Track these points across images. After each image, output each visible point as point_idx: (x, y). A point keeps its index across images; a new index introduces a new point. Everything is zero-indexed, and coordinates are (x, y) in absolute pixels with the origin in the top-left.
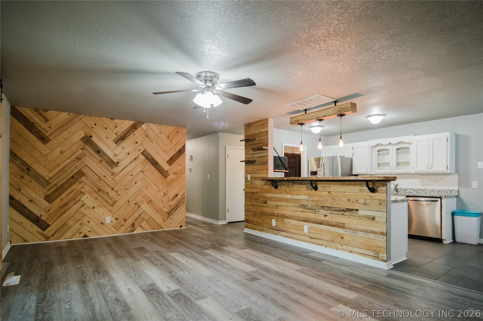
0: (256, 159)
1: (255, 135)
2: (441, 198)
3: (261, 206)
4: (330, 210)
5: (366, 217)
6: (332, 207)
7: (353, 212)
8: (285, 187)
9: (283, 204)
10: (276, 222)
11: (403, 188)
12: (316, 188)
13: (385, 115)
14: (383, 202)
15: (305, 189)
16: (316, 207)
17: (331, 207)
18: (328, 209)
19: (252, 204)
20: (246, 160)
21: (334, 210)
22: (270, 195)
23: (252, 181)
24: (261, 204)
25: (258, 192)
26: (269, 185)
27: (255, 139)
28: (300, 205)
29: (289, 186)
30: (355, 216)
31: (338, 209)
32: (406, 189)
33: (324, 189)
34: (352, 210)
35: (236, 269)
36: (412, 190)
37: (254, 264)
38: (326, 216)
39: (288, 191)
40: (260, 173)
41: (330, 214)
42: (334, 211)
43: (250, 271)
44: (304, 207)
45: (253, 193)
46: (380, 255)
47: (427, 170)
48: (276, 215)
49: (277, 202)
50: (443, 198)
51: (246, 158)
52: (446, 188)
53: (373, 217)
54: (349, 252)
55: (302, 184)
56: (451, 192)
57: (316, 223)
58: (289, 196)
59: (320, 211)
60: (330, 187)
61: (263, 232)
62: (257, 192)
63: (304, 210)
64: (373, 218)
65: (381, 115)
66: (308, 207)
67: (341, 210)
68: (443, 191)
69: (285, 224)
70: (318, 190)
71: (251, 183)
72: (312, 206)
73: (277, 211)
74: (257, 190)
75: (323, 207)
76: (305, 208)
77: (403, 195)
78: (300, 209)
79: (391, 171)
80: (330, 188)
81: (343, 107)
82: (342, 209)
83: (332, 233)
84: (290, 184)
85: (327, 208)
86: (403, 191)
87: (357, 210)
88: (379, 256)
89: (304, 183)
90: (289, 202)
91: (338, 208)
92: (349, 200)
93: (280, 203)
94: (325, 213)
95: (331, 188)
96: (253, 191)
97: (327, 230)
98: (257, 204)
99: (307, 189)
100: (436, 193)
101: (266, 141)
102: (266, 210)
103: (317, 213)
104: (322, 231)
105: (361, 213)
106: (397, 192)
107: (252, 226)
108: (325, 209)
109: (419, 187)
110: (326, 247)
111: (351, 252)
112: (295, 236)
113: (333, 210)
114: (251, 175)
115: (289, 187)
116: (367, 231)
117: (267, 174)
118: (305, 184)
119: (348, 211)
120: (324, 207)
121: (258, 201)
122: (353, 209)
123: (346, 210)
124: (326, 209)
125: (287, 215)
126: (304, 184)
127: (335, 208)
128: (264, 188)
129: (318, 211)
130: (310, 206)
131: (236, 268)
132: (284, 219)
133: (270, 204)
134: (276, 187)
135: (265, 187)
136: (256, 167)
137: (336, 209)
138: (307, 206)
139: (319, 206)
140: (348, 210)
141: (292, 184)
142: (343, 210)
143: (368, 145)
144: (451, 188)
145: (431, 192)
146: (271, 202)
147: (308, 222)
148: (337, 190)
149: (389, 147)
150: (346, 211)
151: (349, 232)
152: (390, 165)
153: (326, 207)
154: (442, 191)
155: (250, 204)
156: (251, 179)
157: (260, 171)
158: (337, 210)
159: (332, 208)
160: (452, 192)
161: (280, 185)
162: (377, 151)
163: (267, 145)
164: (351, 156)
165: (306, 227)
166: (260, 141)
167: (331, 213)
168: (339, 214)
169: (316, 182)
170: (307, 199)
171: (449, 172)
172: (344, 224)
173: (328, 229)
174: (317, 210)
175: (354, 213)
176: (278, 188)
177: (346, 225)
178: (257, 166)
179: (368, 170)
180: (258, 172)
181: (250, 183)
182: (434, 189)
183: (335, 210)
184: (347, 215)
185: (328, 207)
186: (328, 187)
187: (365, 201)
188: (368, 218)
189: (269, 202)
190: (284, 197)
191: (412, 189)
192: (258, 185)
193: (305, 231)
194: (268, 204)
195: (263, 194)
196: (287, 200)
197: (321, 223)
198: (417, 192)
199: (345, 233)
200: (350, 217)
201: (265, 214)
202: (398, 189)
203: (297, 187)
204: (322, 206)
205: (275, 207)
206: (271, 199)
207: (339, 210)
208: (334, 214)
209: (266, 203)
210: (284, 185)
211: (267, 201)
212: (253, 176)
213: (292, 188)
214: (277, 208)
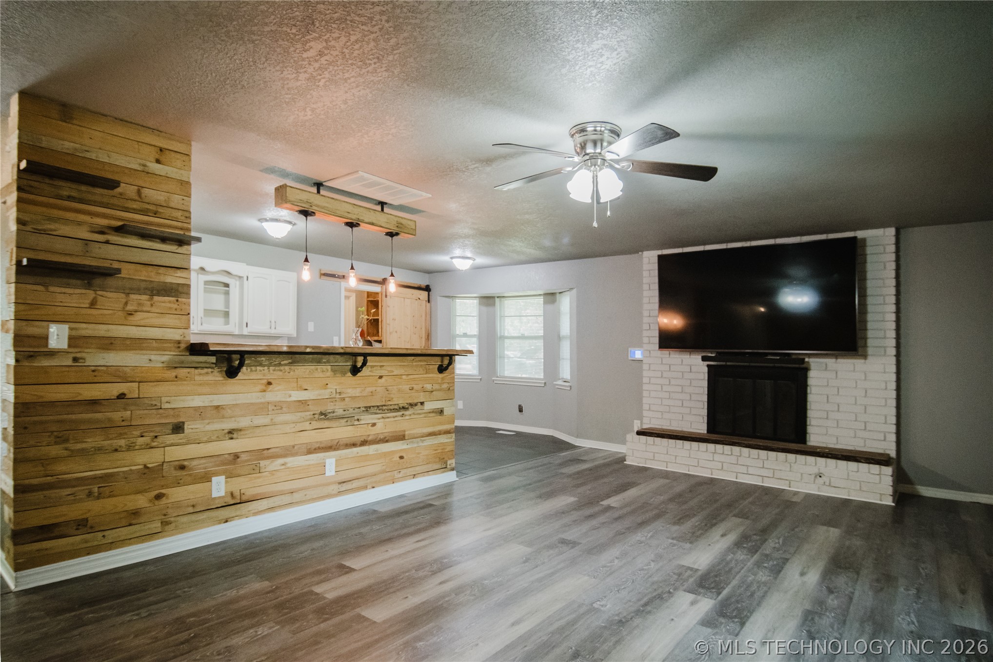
4: (381, 411)
5: (433, 412)
6: (385, 405)
8: (266, 371)
9: (259, 420)
10: (226, 482)
12: (354, 371)
13: (294, 224)
14: (451, 385)
15: (329, 373)
16: (354, 411)
17: (382, 406)
18: (378, 411)
19: (80, 450)
21: (388, 410)
22: (196, 401)
23: (78, 355)
24: (146, 439)
25: (128, 396)
26: (198, 368)
28: (313, 414)
29: (282, 368)
30: (420, 414)
31: (396, 407)
33: (370, 371)
34: (416, 405)
38: (374, 425)
39: (275, 383)
40: (142, 323)
41: (382, 420)
42: (389, 411)
44: (326, 416)
45: (93, 403)
46: (449, 462)
48: (228, 458)
49: (233, 419)
53: (441, 409)
54: (410, 479)
55: (319, 362)
57: (354, 445)
58: (278, 396)
59: (362, 417)
60: (383, 366)
61: (163, 537)
62: (122, 396)
63: (326, 424)
64: (441, 412)
65: (290, 223)
66: (334, 414)
67: (400, 408)
69: (263, 476)
70: (358, 375)
71: (75, 360)
72: (345, 411)
73: (233, 448)
74: (115, 389)
75: (367, 409)
76: (328, 419)
78: (316, 424)
80: (383, 368)
81: (403, 221)
82: (401, 406)
83: (385, 455)
84: (282, 363)
85: (375, 408)
87: (422, 403)
88: (447, 465)
89: (325, 358)
90: (280, 411)
91: (395, 404)
92: (412, 387)
93: (243, 422)
94: (372, 419)
96: (92, 392)
97: (375, 452)
99: (332, 373)
102: (179, 454)
103: (356, 423)
104: (366, 457)
105: (428, 406)
107: (86, 542)
108: (372, 411)
110: (374, 487)
111: (413, 476)
112: (297, 497)
113: (386, 411)
114: (71, 329)
115: (282, 370)
116: (434, 434)
117: (187, 329)
118: (328, 362)
119: (410, 408)
120: (370, 407)
121: (124, 430)
122: (417, 403)
123: (407, 407)
124: (375, 411)
125: (271, 450)
126: (325, 363)
127: (391, 405)
129: (358, 420)
130: (340, 412)
132: (263, 463)
133: (202, 430)
134: (232, 373)
135: (170, 375)
136: (111, 299)
137: (392, 407)
138: (334, 412)
139: (359, 408)
140: (410, 405)
141: (291, 363)
142: (403, 408)
146: (205, 422)
147: (335, 450)
148: (393, 372)
150: (407, 409)
151: (412, 444)
153: (373, 407)
155: (67, 453)
156: (70, 346)
157: (143, 315)
158: (394, 409)
159: (384, 408)
161: (248, 366)
165: (330, 462)
167: (383, 418)
168: (396, 416)
169: (356, 358)
170: (334, 395)
172: (405, 431)
173: (377, 450)
174: (356, 418)
175: (417, 409)
176: (241, 376)
177: (407, 433)
178: (120, 295)
180: (129, 318)
181: (69, 362)
183: (391, 410)
184: (408, 415)
185: (378, 407)
186: (379, 368)
187: (432, 386)
188: (436, 412)
189: (194, 425)
190: (263, 400)
192: (126, 369)
193: (328, 474)
194: (186, 431)
195: (159, 402)
196: (275, 407)
197: (364, 443)
199: (406, 447)
200: (413, 416)
203: (308, 371)
204: (365, 407)
205: (221, 435)
206: (200, 412)
207: (396, 409)
208: (388, 418)
209: (178, 428)
210: (261, 365)
211: (183, 423)
212: (87, 330)
213: (292, 373)
214: (232, 438)
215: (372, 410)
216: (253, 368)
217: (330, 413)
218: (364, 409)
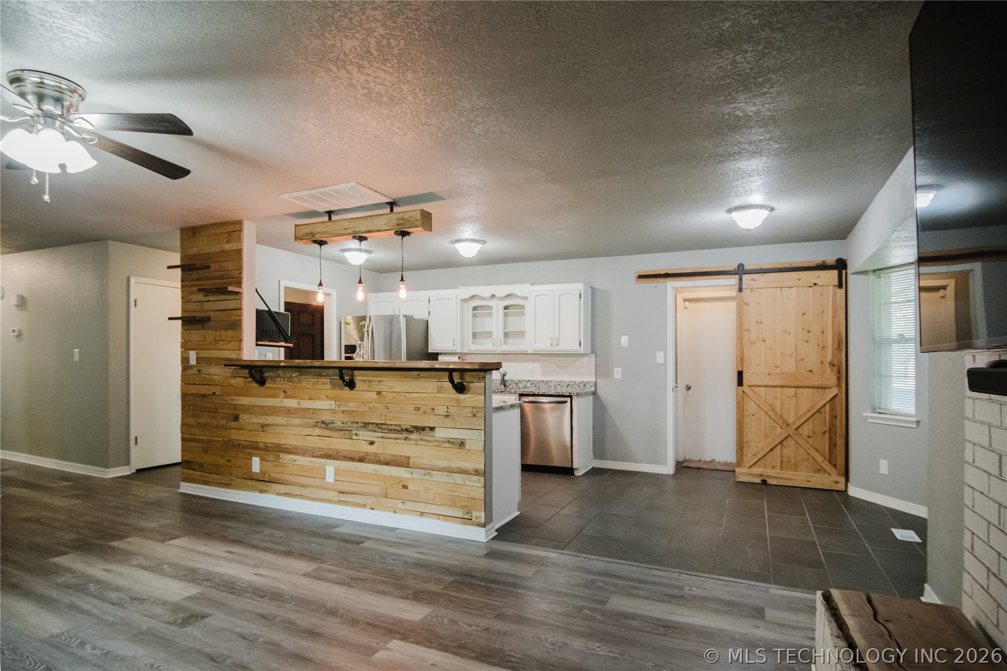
0: (212, 314)
1: (209, 256)
2: (571, 397)
3: (224, 427)
4: (380, 430)
5: (449, 442)
6: (385, 424)
7: (424, 432)
8: (282, 382)
9: (278, 420)
10: (260, 463)
11: (514, 379)
12: (351, 385)
13: (485, 242)
14: (479, 410)
15: (328, 386)
16: (352, 425)
17: (381, 424)
18: (376, 429)
19: (200, 423)
20: (185, 315)
21: (388, 430)
22: (245, 401)
23: (200, 368)
24: (224, 422)
25: (216, 394)
26: (244, 377)
27: (208, 267)
28: (317, 422)
29: (293, 379)
30: (429, 441)
31: (397, 428)
32: (520, 381)
33: (368, 386)
34: (423, 429)
35: (143, 599)
36: (529, 383)
37: (196, 577)
38: (372, 443)
39: (289, 393)
40: (221, 348)
41: (380, 440)
42: (390, 431)
43: (183, 597)
44: (327, 425)
45: (204, 396)
46: (474, 514)
47: (551, 348)
48: (262, 445)
49: (264, 417)
50: (574, 397)
51: (183, 311)
52: (578, 379)
53: (461, 440)
54: (417, 515)
55: (320, 375)
56: (585, 385)
57: (352, 459)
58: (291, 403)
59: (360, 433)
60: (382, 381)
61: (230, 488)
62: (214, 394)
63: (327, 433)
64: (462, 444)
66: (334, 425)
67: (402, 430)
68: (574, 384)
69: (283, 466)
70: (356, 389)
71: (199, 371)
72: (343, 423)
73: (264, 438)
74: (213, 389)
75: (366, 425)
76: (328, 429)
77: (515, 393)
78: (317, 431)
79: (494, 348)
80: (381, 383)
81: (406, 216)
82: (404, 427)
83: (384, 478)
84: (293, 375)
85: (374, 426)
86: (514, 385)
87: (432, 429)
88: (472, 517)
89: (325, 372)
90: (291, 415)
91: (396, 425)
92: (418, 408)
93: (269, 420)
94: (372, 436)
95: (383, 383)
96: (204, 390)
97: (374, 472)
98: (215, 422)
99: (332, 386)
100: (565, 388)
101: (236, 273)
102: (236, 435)
103: (354, 437)
104: (365, 475)
105: (440, 434)
106: (505, 386)
107: (201, 476)
109: (539, 377)
110: (372, 509)
111: (422, 514)
112: (305, 492)
113: (386, 431)
114: (197, 354)
115: (292, 382)
116: (450, 470)
117: (240, 350)
118: (328, 375)
119: (415, 431)
120: (368, 424)
121: (216, 415)
122: (426, 427)
123: (411, 430)
124: (374, 429)
125: (287, 446)
126: (325, 376)
127: (391, 425)
128: (231, 385)
129: (356, 435)
130: (339, 424)
131: (144, 597)
132: (282, 455)
133: (248, 421)
134: (262, 382)
135: (233, 381)
136: (210, 334)
137: (393, 427)
138: (333, 423)
139: (358, 423)
140: (415, 428)
141: (298, 375)
142: (407, 430)
143: (457, 296)
144: (585, 379)
145: (557, 386)
146: (250, 416)
147: (334, 459)
148: (393, 388)
149: (492, 303)
150: (412, 432)
151: (417, 474)
152: (494, 336)
153: (372, 424)
154: (572, 383)
155: (196, 424)
156: (197, 363)
157: (220, 343)
158: (395, 430)
159: (384, 427)
160: (587, 385)
161: (272, 377)
162: (471, 309)
163: (239, 283)
164: (425, 316)
165: (330, 469)
166: (223, 273)
167: (382, 437)
168: (398, 439)
169: (352, 373)
170: (333, 407)
171: (582, 352)
172: (409, 458)
173: (376, 471)
174: (354, 432)
175: (426, 435)
176: (267, 385)
177: (411, 460)
178: (213, 332)
179: (456, 345)
180: (217, 345)
181: (197, 373)
182: (562, 381)
183: (391, 430)
184: (413, 440)
185: (377, 424)
186: (377, 383)
187: (446, 409)
188: (453, 443)
189: (243, 417)
190: (279, 405)
191: (529, 381)
192: (216, 377)
193: (328, 480)
194: (241, 421)
195: (228, 399)
196: (288, 412)
197: (361, 460)
198: (536, 386)
199: (409, 476)
200: (419, 442)
201: (234, 446)
202: (507, 381)
203: (311, 383)
204: (364, 423)
205: (258, 427)
206: (249, 409)
207: (398, 430)
208: (388, 438)
209: (236, 418)
210: (279, 377)
211: (239, 415)
212: (204, 354)
213: (299, 384)
214: (263, 431)
215: (371, 427)
216: (275, 379)
217: (330, 423)
218: (362, 425)
